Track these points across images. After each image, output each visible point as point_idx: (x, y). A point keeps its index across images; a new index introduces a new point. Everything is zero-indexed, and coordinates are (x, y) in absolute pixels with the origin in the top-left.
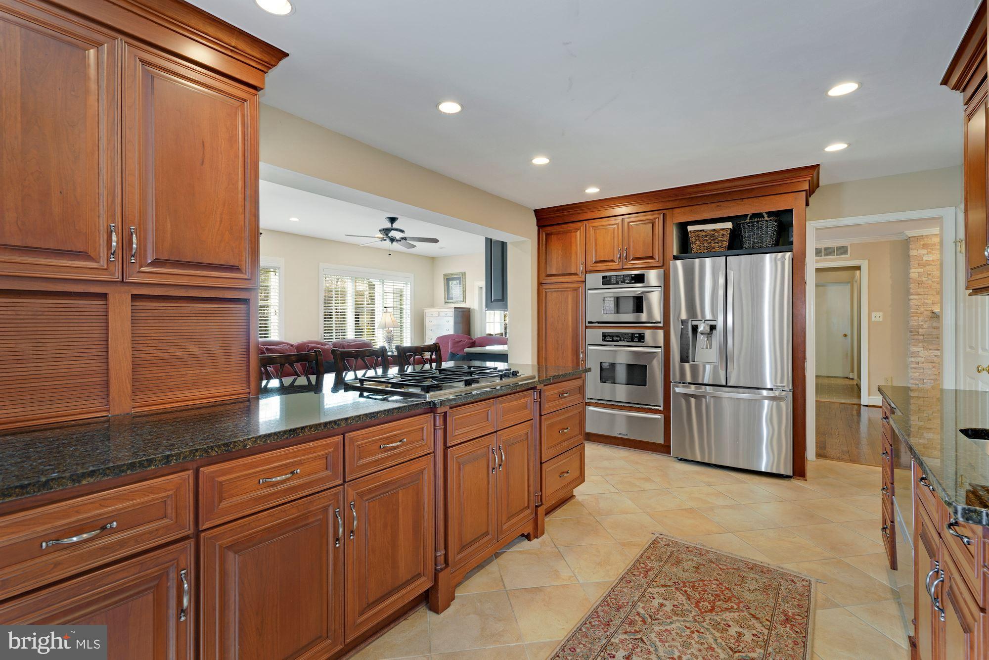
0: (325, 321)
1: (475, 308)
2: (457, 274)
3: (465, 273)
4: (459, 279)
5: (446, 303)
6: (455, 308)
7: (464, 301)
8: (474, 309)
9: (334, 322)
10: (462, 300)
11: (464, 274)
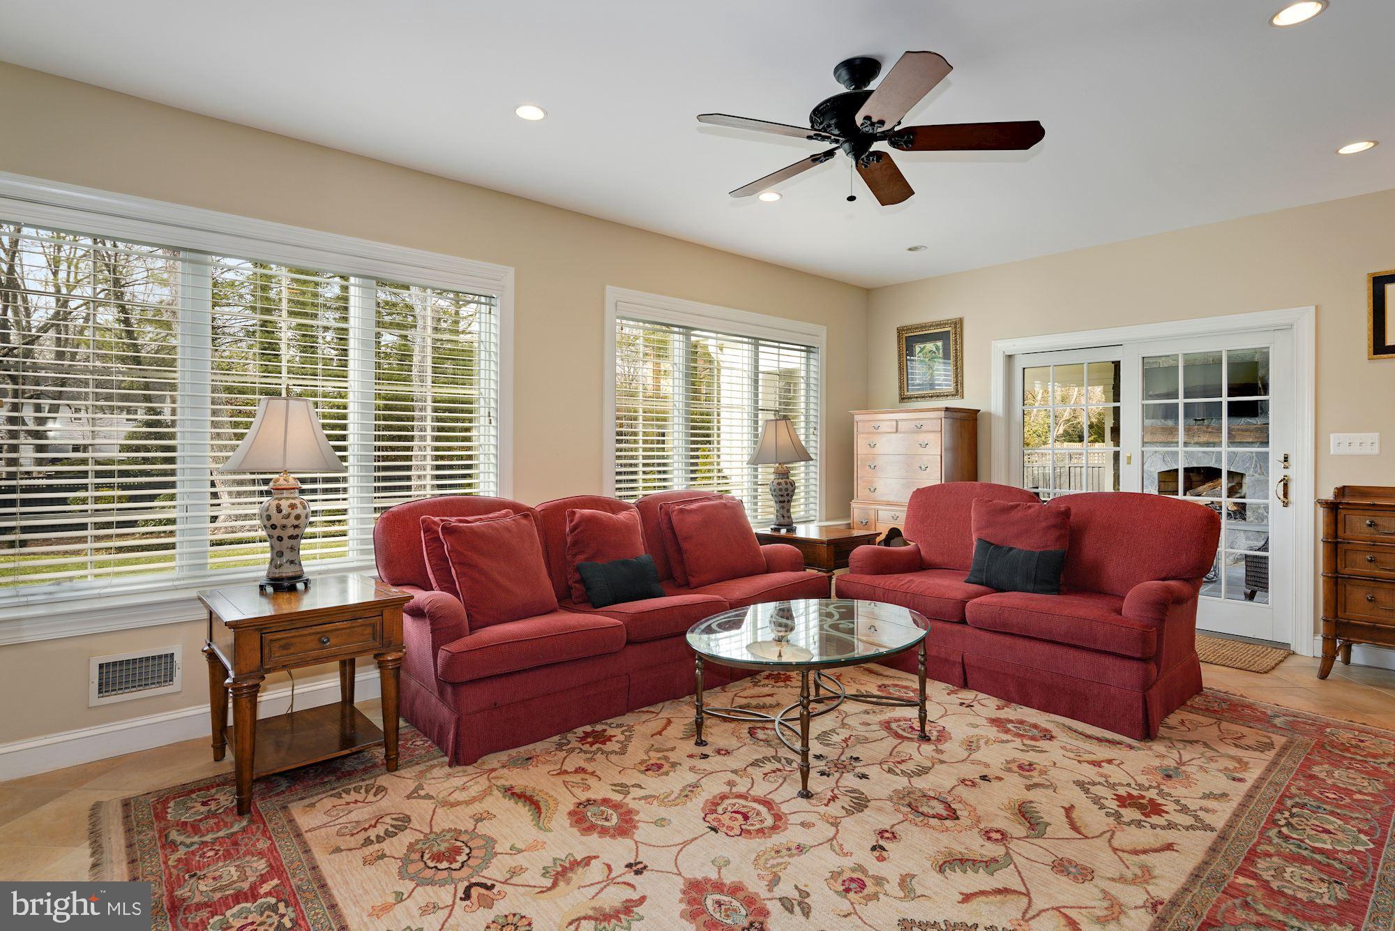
0: (619, 441)
1: (993, 410)
2: (939, 325)
3: (961, 321)
4: (943, 336)
5: (903, 399)
6: (947, 409)
7: (958, 392)
8: (990, 414)
9: (641, 445)
10: (951, 389)
11: (958, 324)
